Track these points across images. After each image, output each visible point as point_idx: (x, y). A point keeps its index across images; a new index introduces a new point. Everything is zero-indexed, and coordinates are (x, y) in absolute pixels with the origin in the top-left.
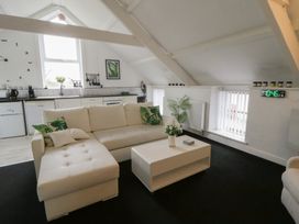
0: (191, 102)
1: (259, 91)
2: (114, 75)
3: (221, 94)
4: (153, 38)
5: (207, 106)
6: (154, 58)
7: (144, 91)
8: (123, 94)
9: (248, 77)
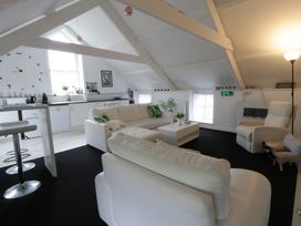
0: (175, 102)
3: (196, 96)
4: (151, 58)
5: (187, 104)
8: (116, 99)
9: (211, 84)
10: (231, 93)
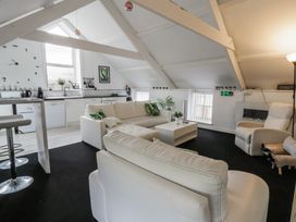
0: (173, 100)
1: (219, 92)
2: (105, 79)
3: (194, 94)
5: (186, 103)
6: (149, 67)
7: (129, 93)
8: (113, 95)
10: (231, 94)
